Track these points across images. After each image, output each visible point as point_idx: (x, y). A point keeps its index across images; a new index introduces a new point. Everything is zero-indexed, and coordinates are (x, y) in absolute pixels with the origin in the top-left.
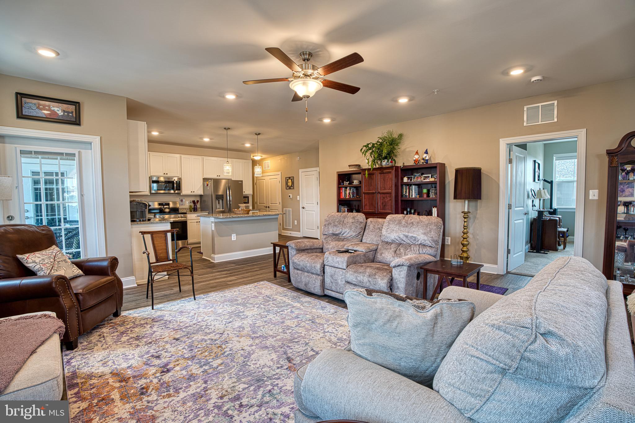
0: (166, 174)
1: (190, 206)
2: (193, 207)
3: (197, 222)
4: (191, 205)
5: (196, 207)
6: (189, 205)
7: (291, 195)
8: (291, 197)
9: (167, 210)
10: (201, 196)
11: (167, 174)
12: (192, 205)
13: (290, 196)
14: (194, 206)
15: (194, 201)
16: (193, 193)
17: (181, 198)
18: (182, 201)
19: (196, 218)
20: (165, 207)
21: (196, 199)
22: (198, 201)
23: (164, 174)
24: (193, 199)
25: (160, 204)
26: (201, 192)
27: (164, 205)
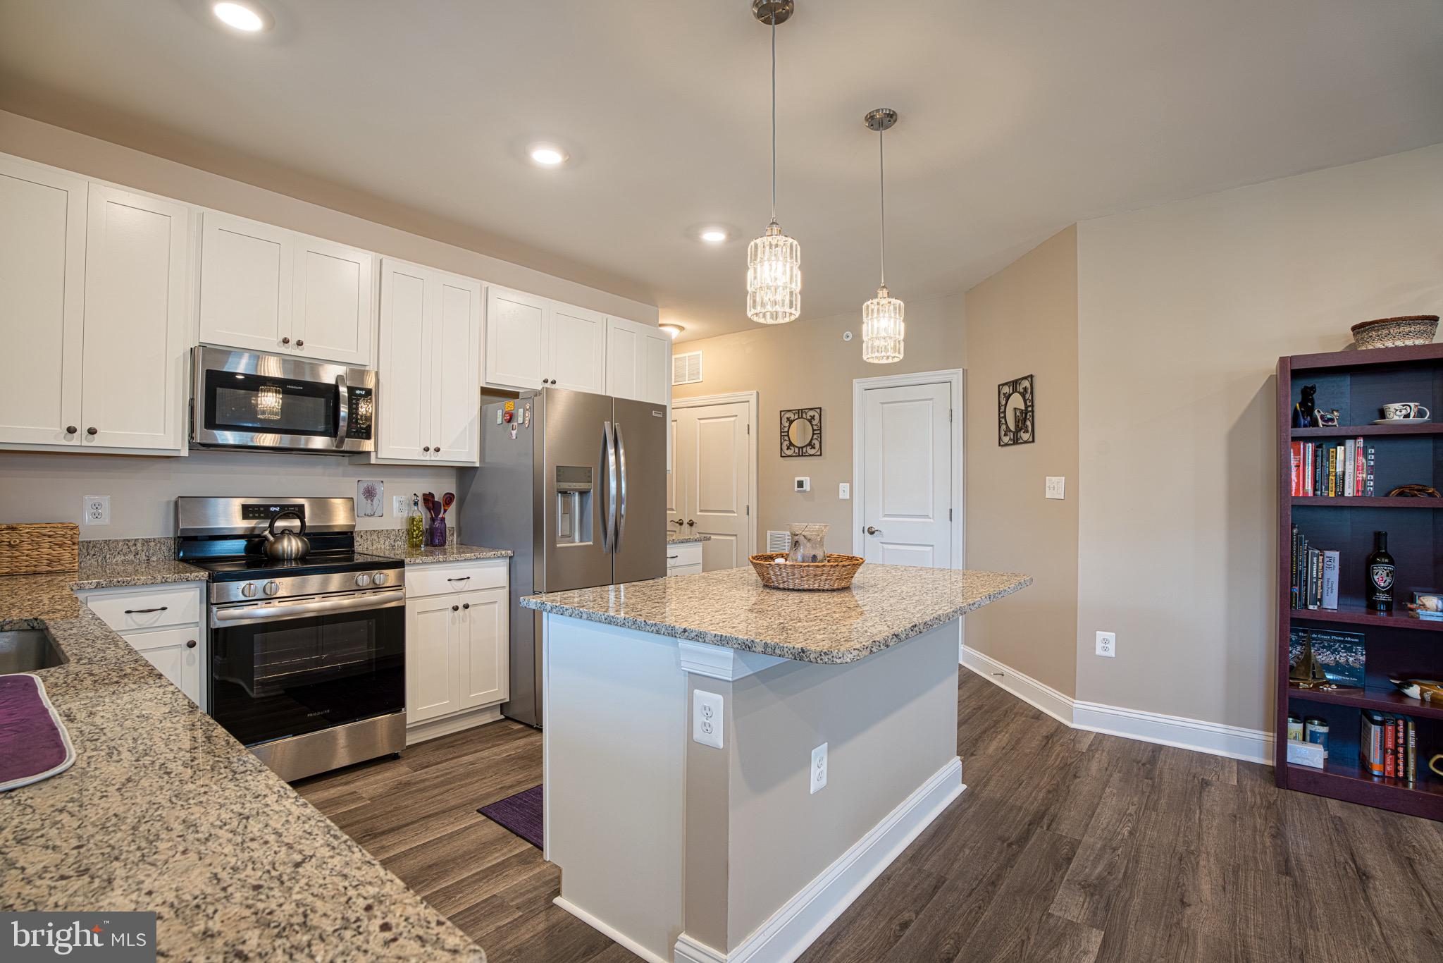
0: (293, 341)
1: (413, 519)
2: (424, 526)
3: (456, 608)
4: (417, 515)
5: (437, 524)
6: (405, 514)
7: (807, 480)
8: (807, 487)
9: (292, 546)
10: (464, 473)
11: (300, 344)
12: (421, 513)
13: (800, 484)
14: (433, 520)
15: (431, 495)
16: (432, 458)
17: (368, 480)
18: (370, 493)
19: (450, 587)
20: (280, 524)
21: (441, 487)
22: (449, 498)
23: (286, 341)
24: (423, 486)
25: (248, 511)
26: (468, 454)
27: (273, 517)
